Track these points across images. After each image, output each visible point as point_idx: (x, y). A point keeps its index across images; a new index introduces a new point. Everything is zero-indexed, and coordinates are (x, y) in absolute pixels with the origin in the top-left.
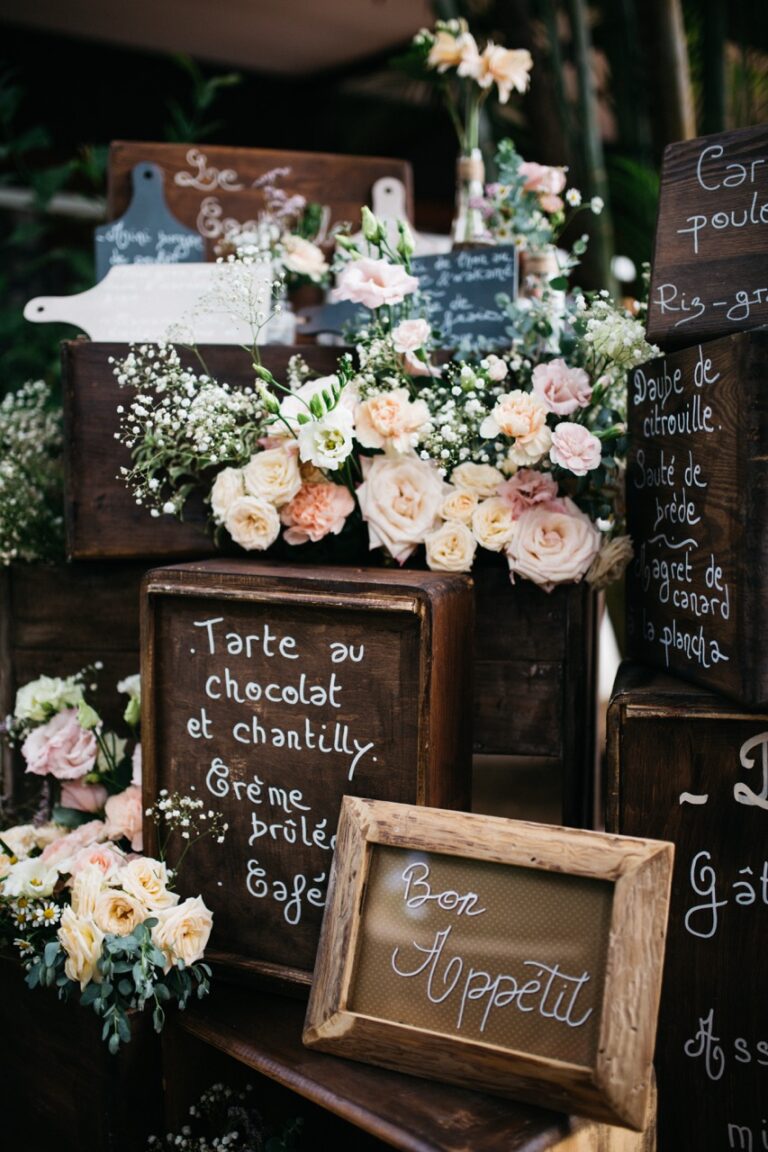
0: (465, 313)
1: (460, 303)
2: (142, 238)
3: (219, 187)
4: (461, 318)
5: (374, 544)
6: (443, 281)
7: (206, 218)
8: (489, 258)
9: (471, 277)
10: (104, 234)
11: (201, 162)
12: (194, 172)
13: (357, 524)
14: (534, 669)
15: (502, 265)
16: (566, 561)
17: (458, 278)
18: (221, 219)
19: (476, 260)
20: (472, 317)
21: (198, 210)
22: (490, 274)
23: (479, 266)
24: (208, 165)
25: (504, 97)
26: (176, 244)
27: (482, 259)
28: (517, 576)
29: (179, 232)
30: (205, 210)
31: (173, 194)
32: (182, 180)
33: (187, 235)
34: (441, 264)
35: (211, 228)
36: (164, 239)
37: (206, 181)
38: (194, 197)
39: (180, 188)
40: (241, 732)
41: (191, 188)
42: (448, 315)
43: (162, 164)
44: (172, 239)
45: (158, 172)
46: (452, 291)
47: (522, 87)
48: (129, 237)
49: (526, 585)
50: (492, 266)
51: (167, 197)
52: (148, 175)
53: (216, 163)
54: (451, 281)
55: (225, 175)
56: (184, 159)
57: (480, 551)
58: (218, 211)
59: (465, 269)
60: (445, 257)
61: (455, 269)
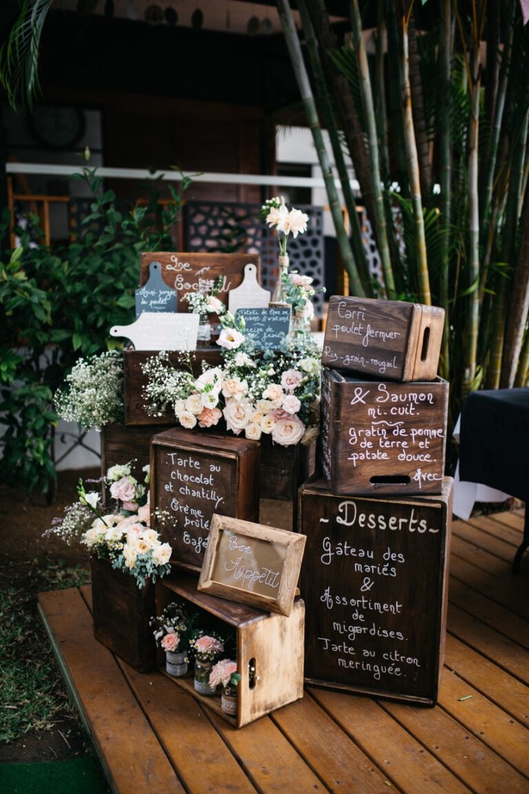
0: (271, 333)
1: (269, 329)
2: (153, 293)
3: (183, 269)
4: (269, 335)
5: (228, 429)
6: (264, 320)
7: (178, 282)
8: (281, 313)
9: (274, 319)
10: (138, 292)
11: (176, 260)
12: (173, 264)
13: (222, 421)
14: (283, 471)
15: (285, 316)
16: (292, 438)
17: (269, 319)
18: (183, 283)
19: (276, 312)
20: (273, 336)
21: (175, 279)
22: (281, 319)
23: (277, 315)
24: (178, 262)
25: (295, 236)
26: (167, 294)
27: (278, 313)
28: (275, 442)
29: (167, 290)
30: (177, 280)
31: (165, 273)
32: (169, 267)
33: (170, 291)
34: (264, 313)
35: (180, 286)
36: (161, 293)
37: (178, 268)
38: (174, 274)
39: (168, 270)
40: (182, 490)
41: (172, 270)
42: (265, 334)
43: (160, 262)
44: (164, 293)
45: (159, 265)
46: (268, 324)
47: (302, 232)
48: (148, 293)
49: (278, 445)
50: (282, 316)
51: (162, 274)
52: (155, 267)
53: (182, 260)
54: (267, 320)
55: (186, 265)
56: (170, 259)
57: (263, 434)
58: (182, 279)
59: (272, 316)
60: (266, 309)
61: (269, 315)
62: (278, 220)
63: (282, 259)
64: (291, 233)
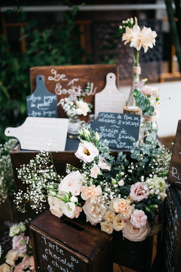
0: (125, 135)
1: (123, 132)
2: (39, 98)
3: (61, 79)
4: (123, 137)
5: (87, 221)
6: (119, 123)
7: (57, 89)
8: (133, 118)
9: (127, 123)
10: (29, 98)
11: (55, 73)
12: (53, 76)
13: (83, 215)
14: (132, 252)
15: (136, 121)
16: (139, 236)
17: (123, 123)
18: (62, 89)
19: (129, 118)
20: (126, 137)
21: (55, 87)
22: (133, 124)
23: (130, 120)
24: (57, 74)
26: (49, 99)
27: (130, 118)
28: (124, 238)
29: (50, 95)
30: (57, 87)
31: (48, 83)
32: (50, 78)
33: (52, 96)
34: (119, 117)
35: (59, 92)
36: (45, 98)
37: (57, 78)
38: (54, 83)
39: (49, 81)
41: (53, 81)
42: (120, 135)
43: (44, 74)
44: (48, 97)
45: (43, 77)
46: (122, 127)
48: (36, 98)
50: (134, 121)
51: (46, 84)
52: (40, 79)
53: (60, 72)
54: (121, 123)
55: (63, 76)
56: (50, 72)
58: (61, 87)
59: (126, 120)
60: (121, 115)
61: (123, 120)
62: (131, 38)
63: (135, 69)
64: (142, 49)
